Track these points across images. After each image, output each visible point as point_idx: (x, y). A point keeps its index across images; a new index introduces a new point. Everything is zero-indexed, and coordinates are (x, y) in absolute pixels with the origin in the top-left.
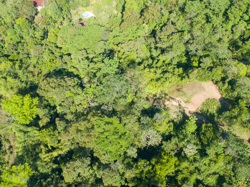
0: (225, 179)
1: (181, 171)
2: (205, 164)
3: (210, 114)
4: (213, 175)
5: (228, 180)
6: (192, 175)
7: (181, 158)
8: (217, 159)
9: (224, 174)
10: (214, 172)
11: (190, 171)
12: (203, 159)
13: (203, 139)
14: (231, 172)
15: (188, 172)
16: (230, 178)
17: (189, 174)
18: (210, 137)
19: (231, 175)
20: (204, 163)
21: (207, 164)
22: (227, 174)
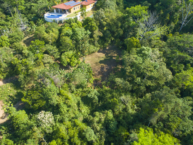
0: (84, 96)
1: (71, 138)
2: (68, 111)
3: (16, 96)
4: (79, 107)
5: (85, 94)
6: (77, 124)
7: (55, 137)
8: (64, 95)
9: (80, 97)
10: (77, 104)
11: (72, 126)
12: (62, 110)
13: (40, 104)
14: (79, 90)
15: (73, 129)
16: (85, 92)
17: (74, 128)
18: (39, 96)
19: (82, 91)
20: (66, 112)
21: (68, 109)
22: (81, 94)
